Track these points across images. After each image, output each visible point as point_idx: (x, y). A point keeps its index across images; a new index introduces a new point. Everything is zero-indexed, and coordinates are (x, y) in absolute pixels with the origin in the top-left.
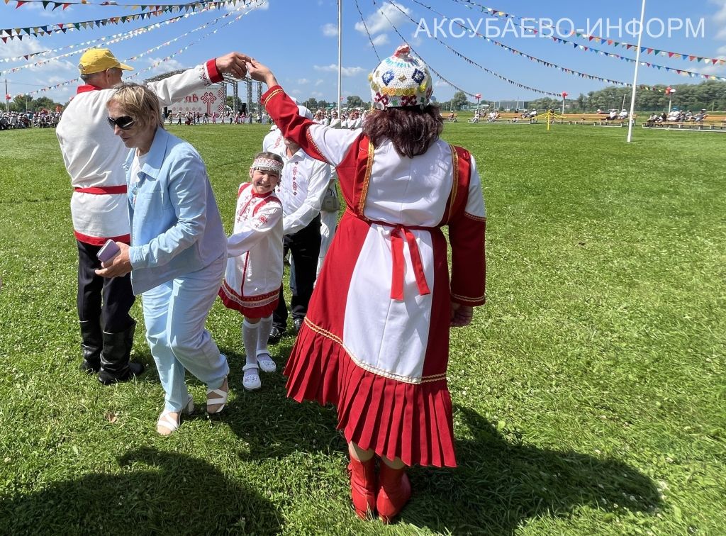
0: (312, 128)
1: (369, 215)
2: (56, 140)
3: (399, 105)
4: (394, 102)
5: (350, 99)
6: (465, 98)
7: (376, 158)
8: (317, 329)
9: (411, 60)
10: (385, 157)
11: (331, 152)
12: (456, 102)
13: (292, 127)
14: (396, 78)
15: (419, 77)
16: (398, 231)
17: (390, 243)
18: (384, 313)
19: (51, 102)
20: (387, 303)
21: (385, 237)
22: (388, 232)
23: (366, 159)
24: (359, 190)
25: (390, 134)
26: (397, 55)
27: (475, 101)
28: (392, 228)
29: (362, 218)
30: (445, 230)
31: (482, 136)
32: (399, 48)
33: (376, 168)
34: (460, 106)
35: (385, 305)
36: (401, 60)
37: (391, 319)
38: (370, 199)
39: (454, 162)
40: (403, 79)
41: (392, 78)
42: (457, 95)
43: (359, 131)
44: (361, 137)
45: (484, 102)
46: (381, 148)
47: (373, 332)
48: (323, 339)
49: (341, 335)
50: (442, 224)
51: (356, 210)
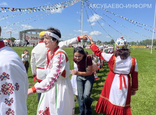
0: (102, 53)
3: (121, 49)
7: (116, 60)
9: (123, 39)
13: (98, 53)
15: (125, 43)
16: (121, 75)
17: (119, 78)
23: (114, 60)
25: (119, 55)
29: (114, 73)
30: (130, 75)
32: (121, 37)
33: (116, 62)
35: (118, 91)
36: (121, 39)
37: (119, 94)
38: (115, 69)
39: (132, 60)
40: (122, 43)
44: (113, 55)
50: (130, 74)
51: (112, 71)
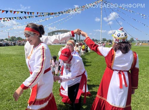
1: (114, 68)
2: (23, 49)
3: (122, 42)
4: (120, 41)
5: (103, 39)
6: (133, 39)
7: (116, 54)
8: (100, 97)
10: (118, 54)
11: (104, 53)
12: (131, 40)
14: (121, 35)
15: (126, 35)
18: (118, 92)
19: (21, 39)
20: (118, 90)
21: (117, 73)
22: (118, 73)
23: (114, 55)
24: (111, 62)
26: (120, 30)
27: (136, 40)
28: (119, 71)
31: (138, 49)
34: (132, 41)
37: (119, 93)
38: (114, 64)
39: (133, 55)
41: (120, 35)
42: (131, 39)
43: (111, 48)
45: (138, 40)
46: (117, 52)
47: (115, 97)
48: (102, 99)
49: (106, 98)
